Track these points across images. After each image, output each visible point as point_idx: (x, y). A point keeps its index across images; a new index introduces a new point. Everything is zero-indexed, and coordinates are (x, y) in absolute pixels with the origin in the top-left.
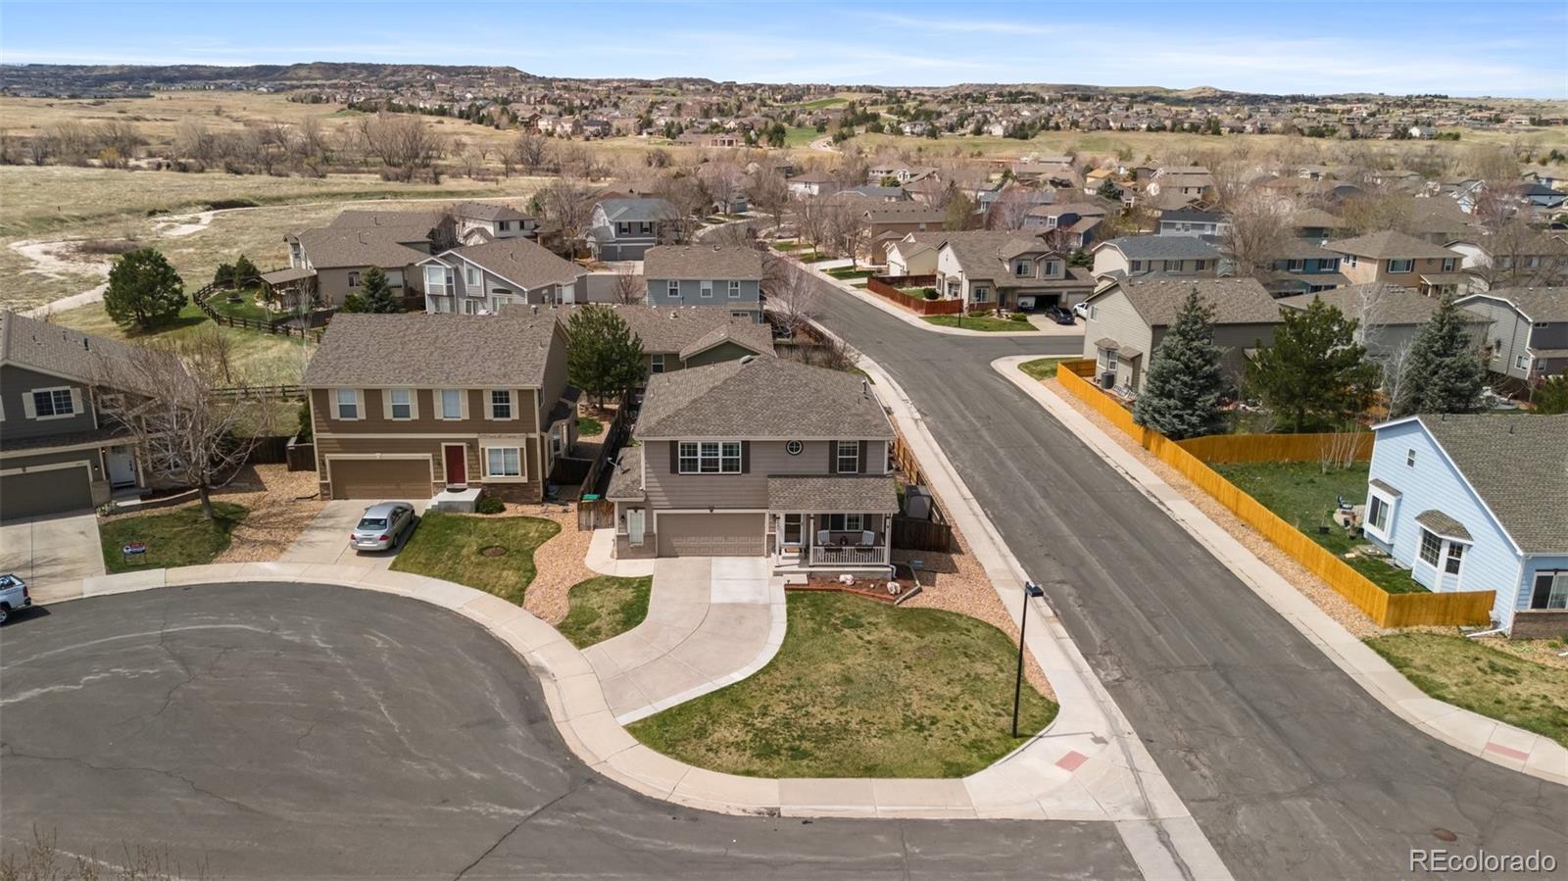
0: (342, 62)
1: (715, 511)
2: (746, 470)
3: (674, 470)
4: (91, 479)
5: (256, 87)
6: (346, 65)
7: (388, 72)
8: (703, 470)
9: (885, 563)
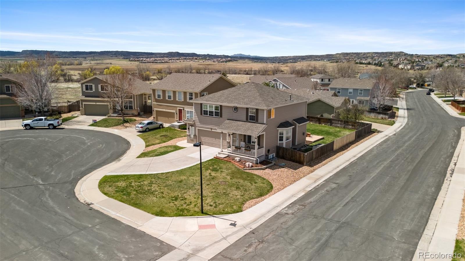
0: (349, 52)
1: (213, 130)
2: (221, 116)
3: (201, 114)
4: (109, 108)
5: (324, 60)
6: (350, 53)
7: (362, 54)
8: (209, 115)
9: (255, 157)
